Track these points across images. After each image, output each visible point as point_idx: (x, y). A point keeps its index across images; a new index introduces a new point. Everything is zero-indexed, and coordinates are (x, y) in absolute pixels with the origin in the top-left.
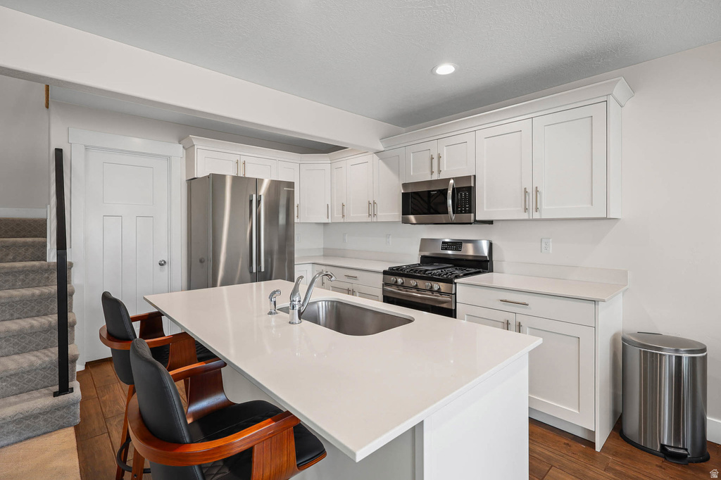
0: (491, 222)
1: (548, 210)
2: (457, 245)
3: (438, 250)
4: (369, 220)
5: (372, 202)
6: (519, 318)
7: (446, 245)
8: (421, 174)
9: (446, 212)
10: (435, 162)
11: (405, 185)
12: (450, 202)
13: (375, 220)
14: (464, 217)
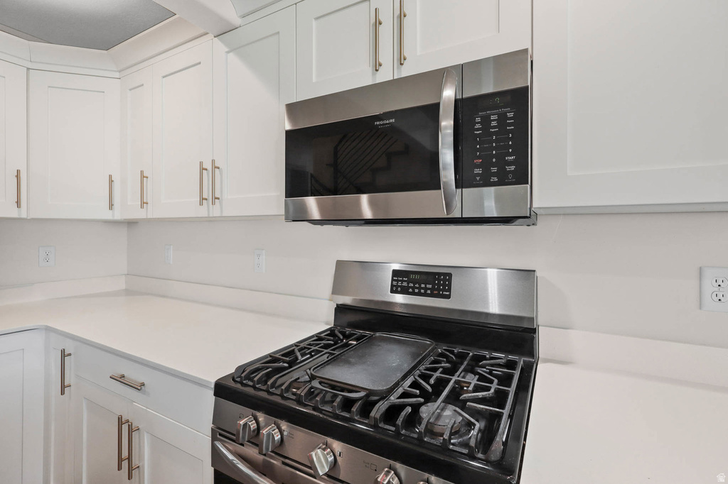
4: (202, 212)
5: (208, 165)
7: (405, 280)
9: (432, 182)
11: (292, 109)
13: (216, 211)
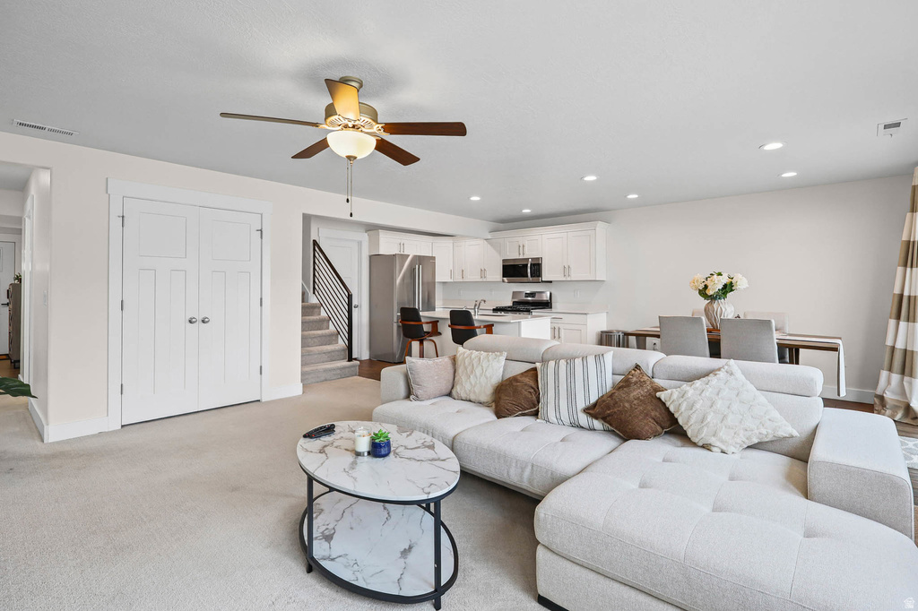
0: (551, 282)
1: (574, 276)
2: (532, 294)
3: (523, 298)
4: (481, 280)
5: (483, 270)
6: (559, 325)
7: (528, 295)
8: (513, 255)
9: (527, 276)
10: (521, 248)
11: (503, 260)
12: (529, 270)
13: (485, 280)
14: (535, 279)
